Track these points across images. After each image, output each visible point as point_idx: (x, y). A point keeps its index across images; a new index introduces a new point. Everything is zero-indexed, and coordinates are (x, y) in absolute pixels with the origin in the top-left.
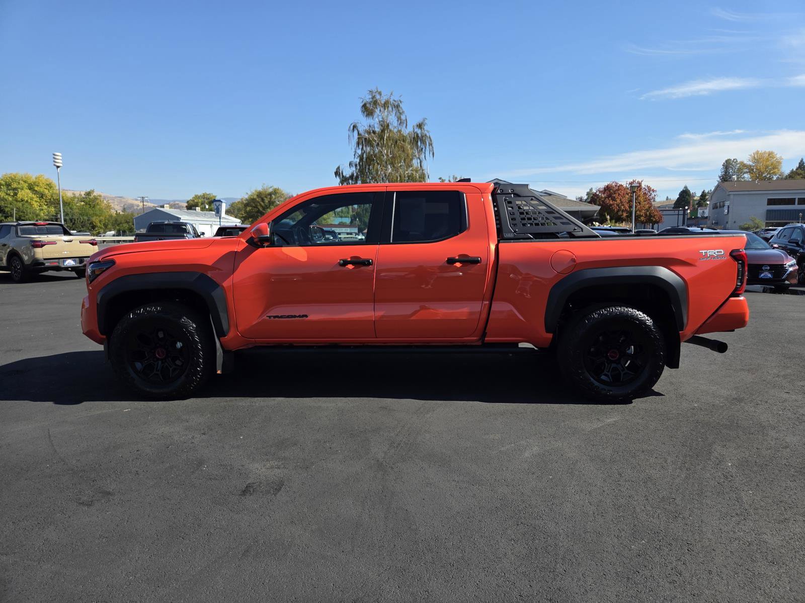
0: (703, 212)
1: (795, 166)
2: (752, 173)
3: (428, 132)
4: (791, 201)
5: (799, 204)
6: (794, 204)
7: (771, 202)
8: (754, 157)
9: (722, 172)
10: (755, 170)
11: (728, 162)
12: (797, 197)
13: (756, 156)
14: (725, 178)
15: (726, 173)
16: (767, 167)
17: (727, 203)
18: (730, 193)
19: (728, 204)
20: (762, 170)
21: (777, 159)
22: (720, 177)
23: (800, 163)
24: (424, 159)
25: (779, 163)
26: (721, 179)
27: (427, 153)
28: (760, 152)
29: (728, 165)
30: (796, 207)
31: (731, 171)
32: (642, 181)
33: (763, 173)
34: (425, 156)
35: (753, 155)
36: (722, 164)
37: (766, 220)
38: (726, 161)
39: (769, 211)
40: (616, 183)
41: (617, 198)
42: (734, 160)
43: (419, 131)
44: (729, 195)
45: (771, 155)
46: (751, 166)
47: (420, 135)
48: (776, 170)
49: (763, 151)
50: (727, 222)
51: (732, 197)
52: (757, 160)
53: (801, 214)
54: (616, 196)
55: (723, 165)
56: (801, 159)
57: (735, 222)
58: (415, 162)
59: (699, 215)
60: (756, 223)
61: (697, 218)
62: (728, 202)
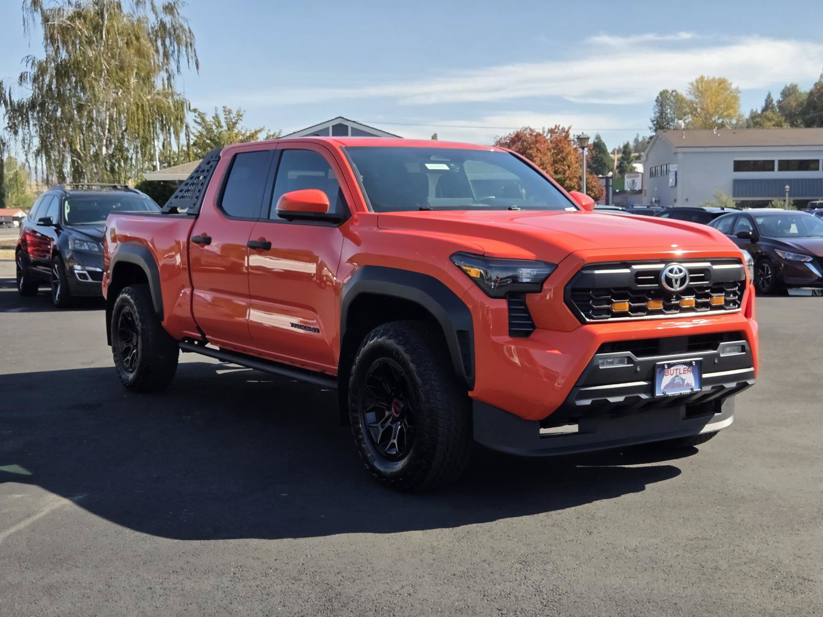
0: (633, 182)
1: (759, 107)
2: (695, 115)
3: (186, 20)
4: (767, 166)
5: (780, 169)
6: (773, 170)
7: (739, 166)
8: (698, 88)
9: (655, 113)
10: (699, 110)
11: (663, 94)
12: (776, 158)
13: (700, 86)
14: (661, 124)
15: (662, 114)
16: (718, 105)
17: (673, 168)
18: (679, 150)
19: (676, 169)
20: (711, 111)
21: (731, 92)
22: (653, 121)
23: (766, 101)
24: (176, 72)
25: (736, 98)
26: (654, 125)
27: (183, 60)
28: (706, 79)
29: (663, 99)
30: (776, 174)
31: (669, 110)
32: (569, 128)
33: (711, 116)
34: (178, 68)
35: (695, 84)
36: (655, 98)
37: (734, 196)
38: (661, 94)
39: (737, 182)
40: (531, 129)
41: (536, 156)
42: (673, 91)
43: (167, 19)
44: (676, 153)
45: (722, 85)
46: (692, 102)
47: (168, 26)
48: (731, 111)
49: (711, 78)
50: (675, 200)
51: (680, 156)
52: (700, 92)
53: (787, 187)
54: (533, 152)
55: (656, 101)
56: (768, 93)
57: (687, 200)
58: (159, 81)
59: (627, 188)
60: (722, 202)
61: (623, 192)
62: (674, 165)
